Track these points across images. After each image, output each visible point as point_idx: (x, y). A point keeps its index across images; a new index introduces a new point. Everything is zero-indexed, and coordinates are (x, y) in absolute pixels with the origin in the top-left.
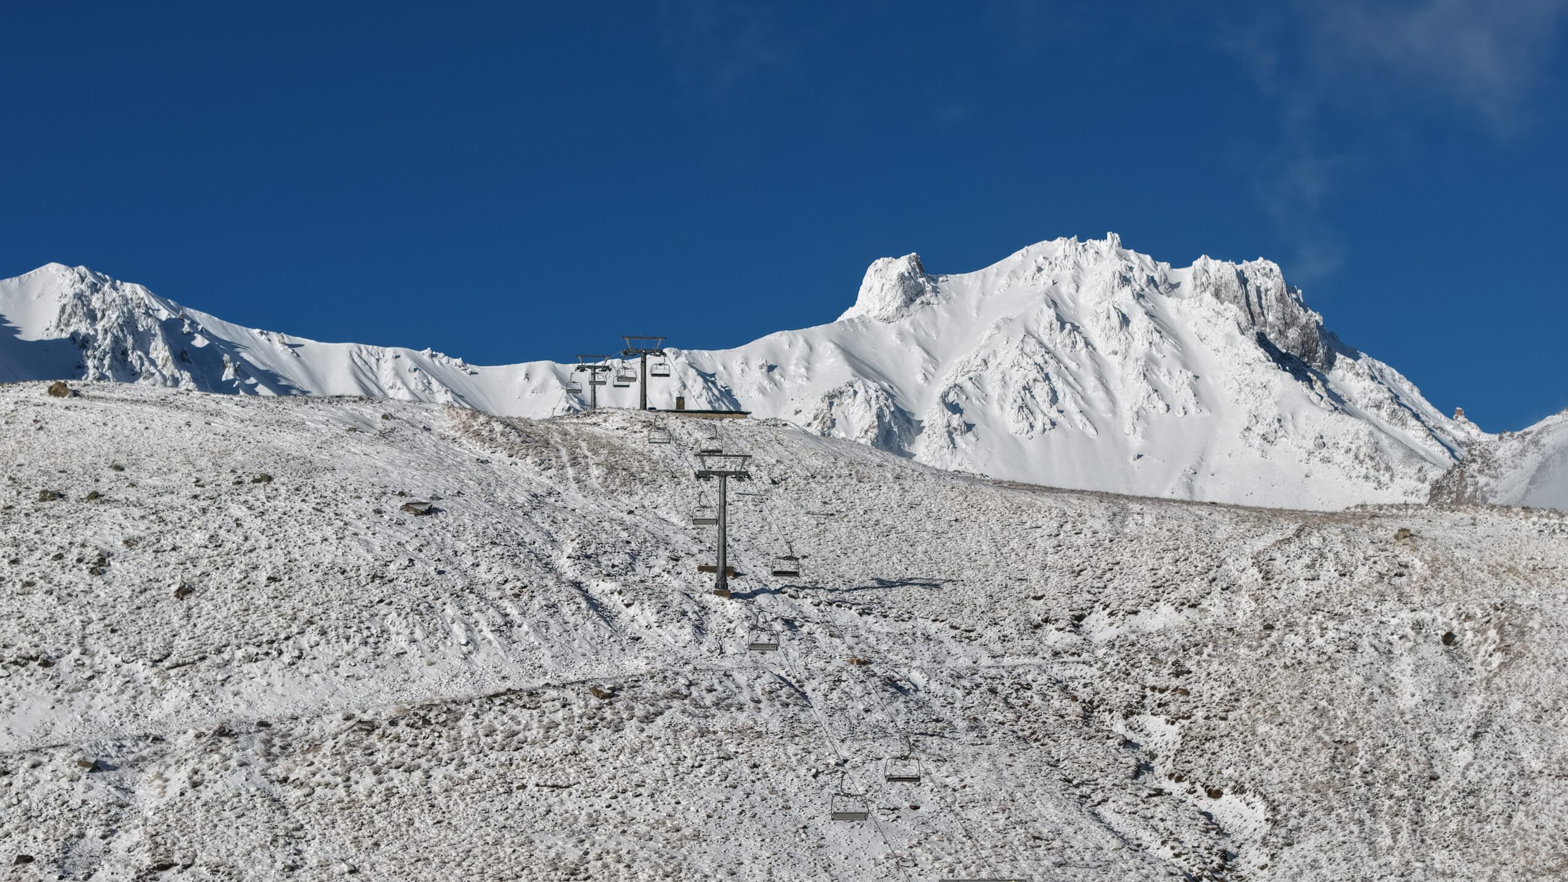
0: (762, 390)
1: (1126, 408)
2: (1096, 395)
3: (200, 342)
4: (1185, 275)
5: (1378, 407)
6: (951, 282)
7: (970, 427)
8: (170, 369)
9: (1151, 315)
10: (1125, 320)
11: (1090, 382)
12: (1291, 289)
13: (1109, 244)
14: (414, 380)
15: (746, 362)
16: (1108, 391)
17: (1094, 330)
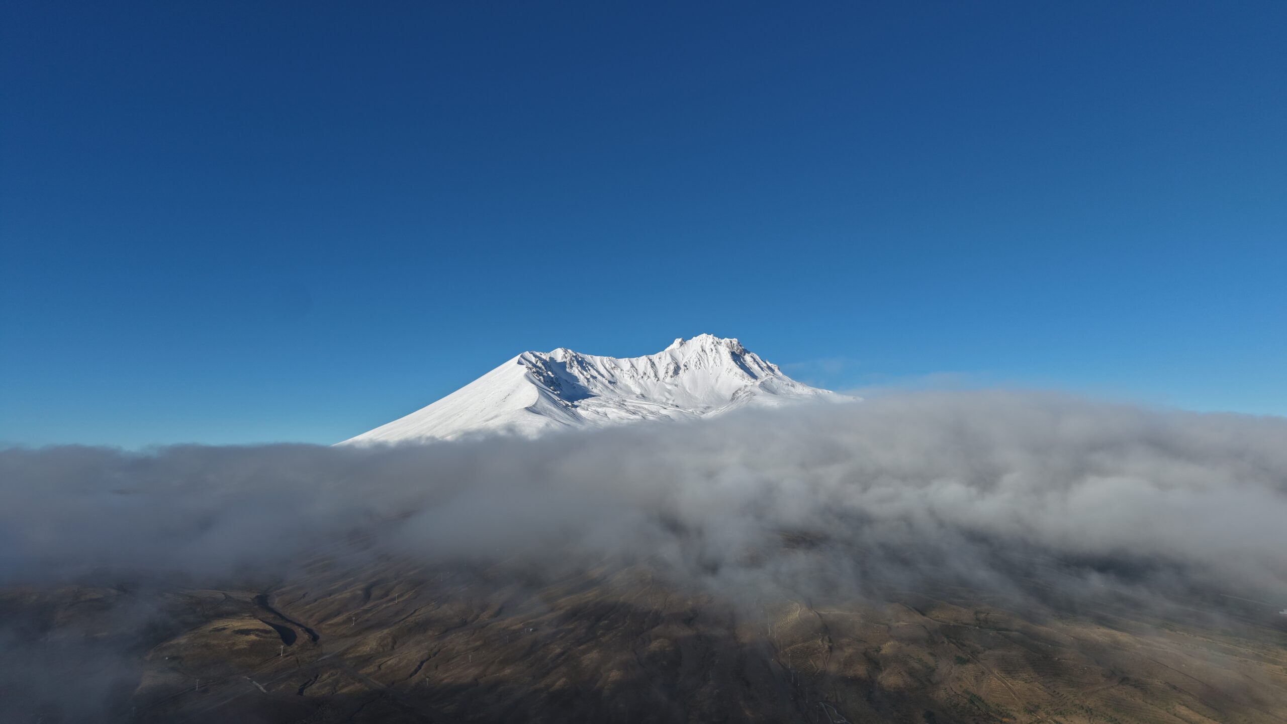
0: (658, 362)
1: (710, 366)
2: (707, 363)
3: (580, 359)
4: (723, 341)
5: (751, 362)
6: (690, 342)
7: (687, 369)
8: (577, 366)
9: (716, 349)
10: (712, 350)
11: (706, 361)
12: (739, 343)
13: (711, 336)
14: (609, 362)
15: (656, 357)
16: (708, 363)
17: (708, 351)
